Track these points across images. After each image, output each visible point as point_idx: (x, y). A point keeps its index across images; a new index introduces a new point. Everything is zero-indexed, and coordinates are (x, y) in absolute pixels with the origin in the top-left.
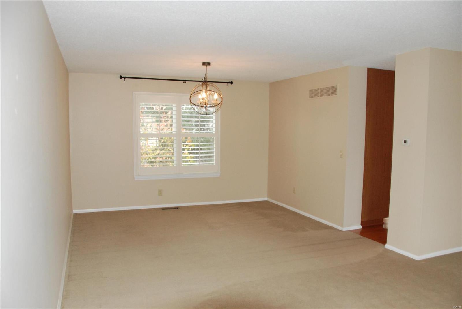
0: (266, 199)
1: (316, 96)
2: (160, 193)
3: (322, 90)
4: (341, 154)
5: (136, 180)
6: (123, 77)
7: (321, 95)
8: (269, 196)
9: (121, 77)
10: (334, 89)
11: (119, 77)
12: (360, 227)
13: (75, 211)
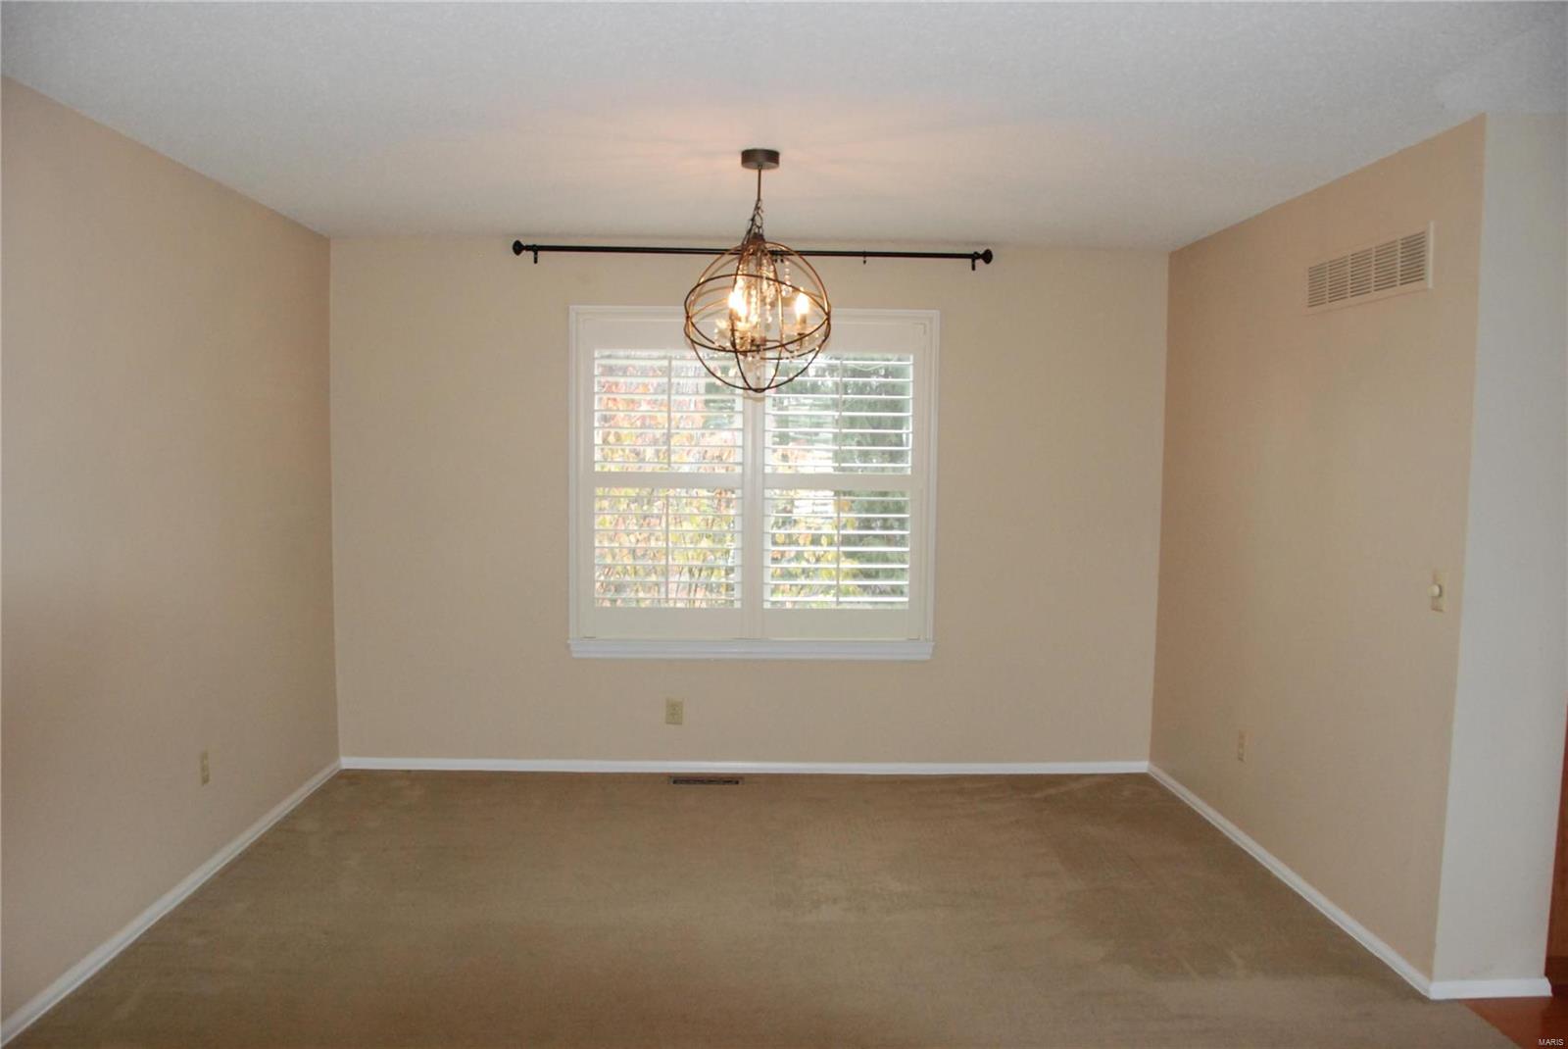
0: (1141, 766)
1: (1337, 294)
2: (674, 713)
3: (1360, 259)
4: (1436, 590)
5: (575, 655)
6: (528, 248)
7: (1359, 290)
8: (1153, 758)
9: (518, 248)
10: (1414, 248)
11: (512, 243)
12: (1542, 988)
13: (348, 762)
